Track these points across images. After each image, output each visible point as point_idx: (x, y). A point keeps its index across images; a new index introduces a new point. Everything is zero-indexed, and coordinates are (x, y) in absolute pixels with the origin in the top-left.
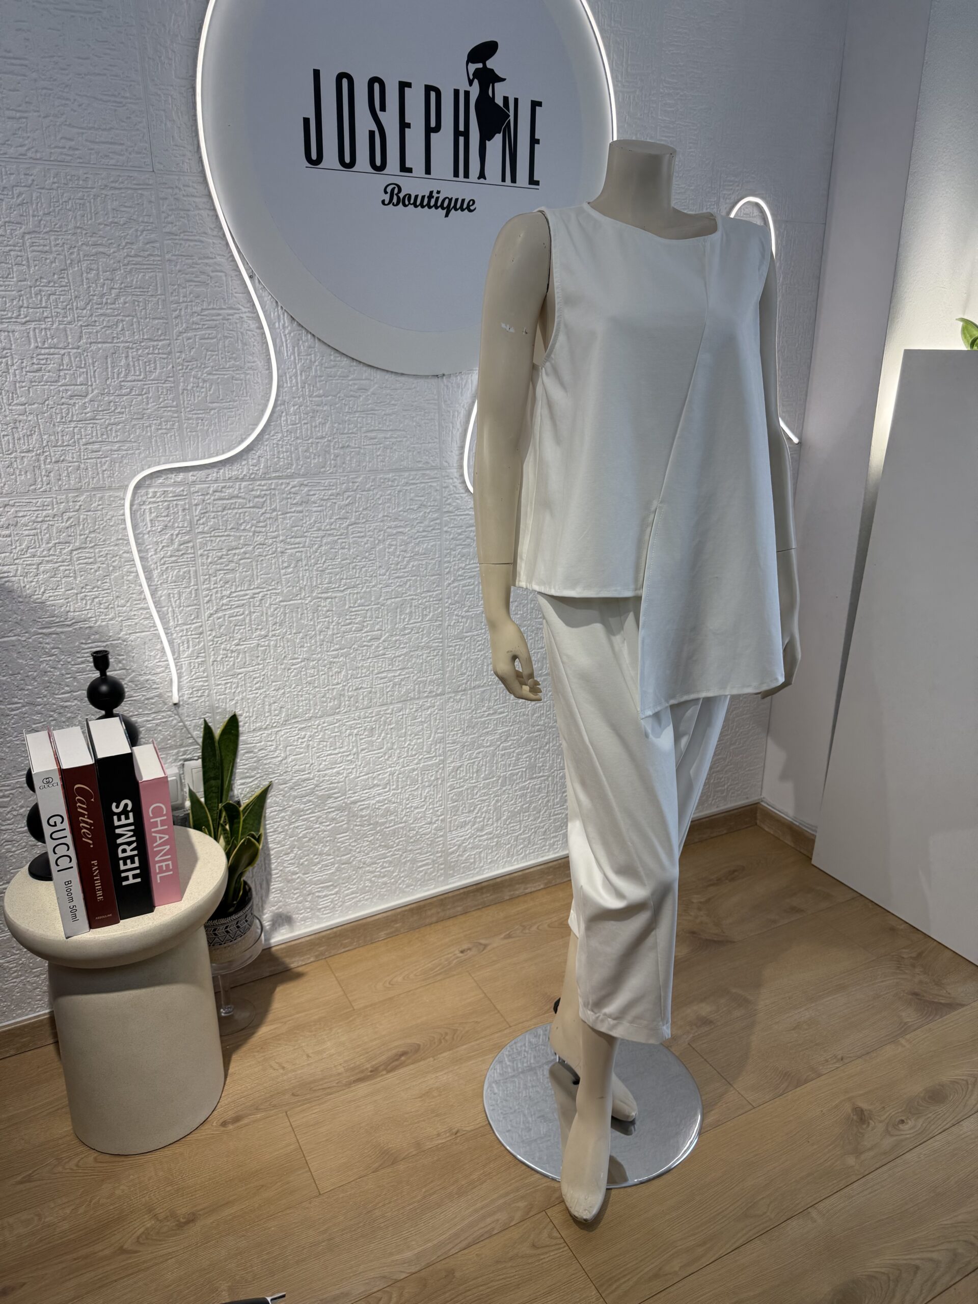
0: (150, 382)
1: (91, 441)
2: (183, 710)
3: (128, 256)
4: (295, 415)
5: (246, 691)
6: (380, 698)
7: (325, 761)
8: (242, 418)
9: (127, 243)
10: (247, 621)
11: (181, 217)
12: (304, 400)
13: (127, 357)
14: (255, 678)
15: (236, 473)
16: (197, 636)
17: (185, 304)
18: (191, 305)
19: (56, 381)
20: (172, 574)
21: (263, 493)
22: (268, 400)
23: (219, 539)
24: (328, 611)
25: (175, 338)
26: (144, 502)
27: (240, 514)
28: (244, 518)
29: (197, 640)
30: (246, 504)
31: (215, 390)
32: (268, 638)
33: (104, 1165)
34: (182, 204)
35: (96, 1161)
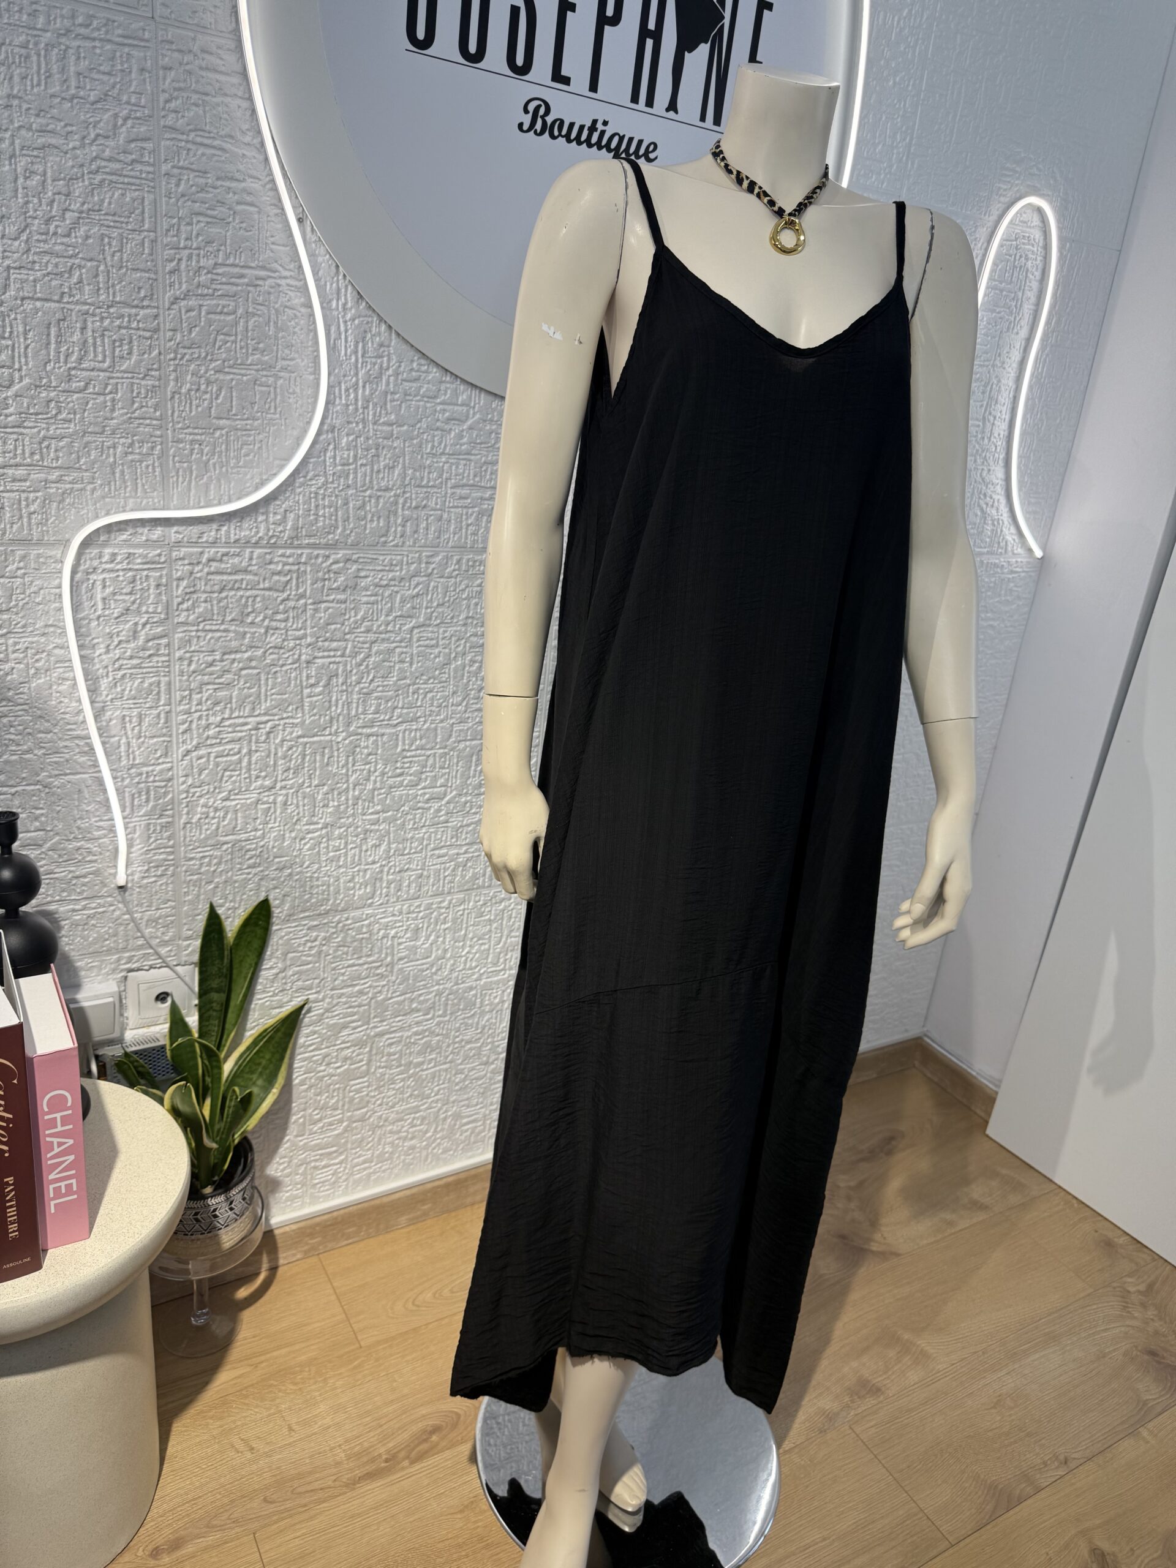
0: (119, 375)
1: (12, 462)
2: (133, 896)
3: (96, 158)
4: (348, 450)
5: (232, 869)
6: (433, 885)
7: (343, 974)
8: (264, 447)
9: (98, 135)
10: (244, 764)
12: (364, 428)
13: (83, 329)
14: (249, 850)
15: (247, 533)
16: (163, 784)
17: (187, 252)
18: (199, 255)
20: (130, 687)
21: (287, 568)
22: (309, 423)
23: (210, 635)
24: (370, 754)
25: (167, 305)
26: (95, 569)
27: (248, 598)
28: (253, 606)
29: (163, 790)
30: (259, 583)
31: (225, 398)
32: (273, 791)
34: (198, 82)
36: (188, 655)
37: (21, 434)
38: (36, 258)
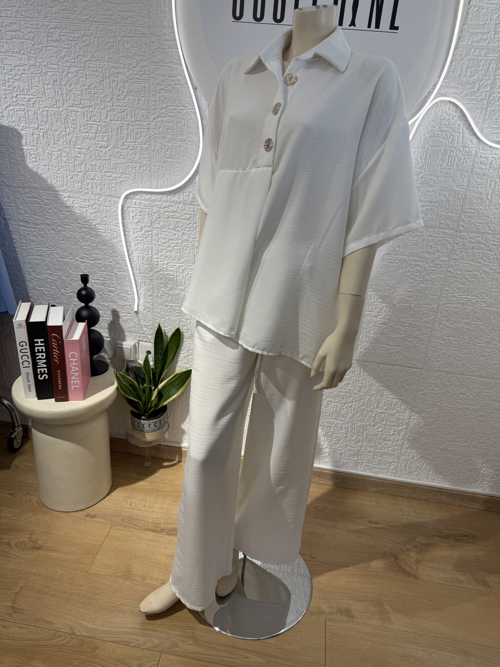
0: (137, 144)
1: (107, 171)
2: (140, 315)
3: (132, 74)
5: (171, 315)
8: (183, 169)
9: (133, 67)
10: (175, 280)
11: (161, 53)
13: (128, 129)
14: (176, 310)
15: (176, 199)
16: (150, 281)
17: (158, 102)
18: (162, 103)
19: (94, 139)
20: (140, 246)
21: (190, 212)
22: (196, 160)
23: (164, 233)
25: (152, 120)
26: (130, 206)
27: (177, 221)
28: (178, 225)
29: (149, 283)
30: (180, 217)
31: (170, 151)
32: (185, 291)
33: (37, 505)
34: (162, 45)
35: (36, 502)
36: (157, 239)
37: (110, 162)
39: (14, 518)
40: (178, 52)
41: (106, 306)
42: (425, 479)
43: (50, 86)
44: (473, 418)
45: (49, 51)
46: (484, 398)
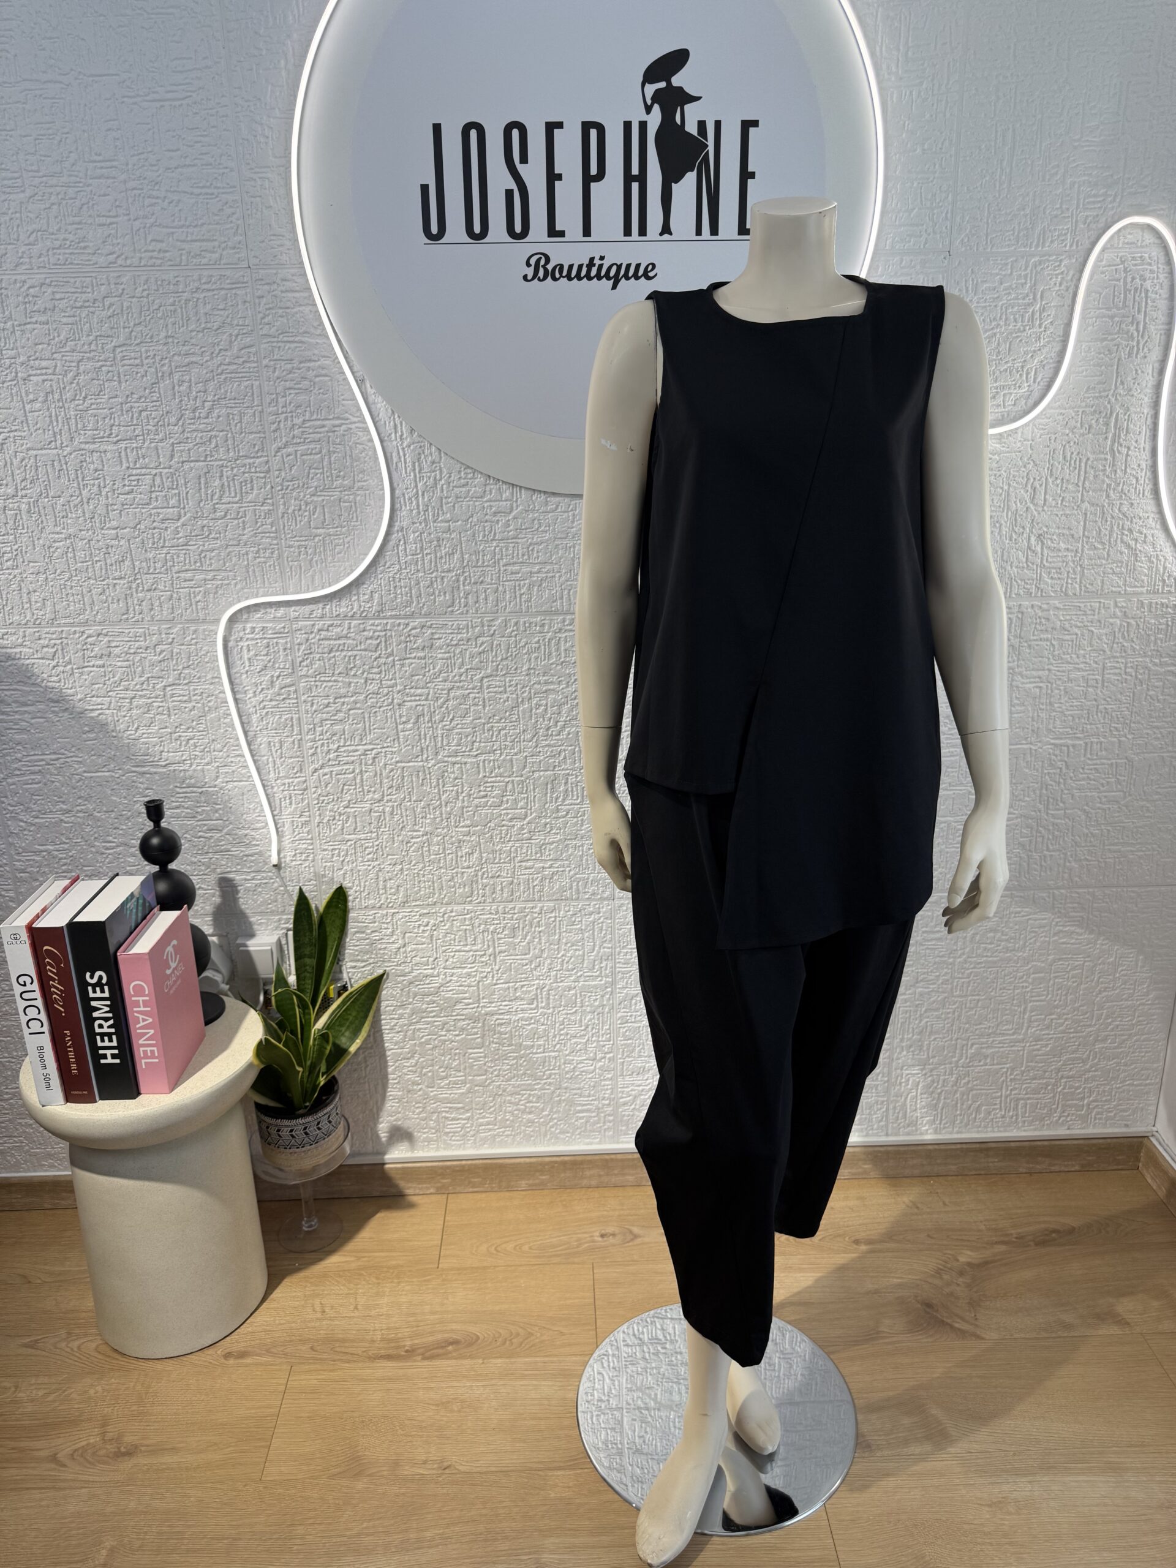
0: (246, 505)
1: (183, 568)
2: (286, 873)
3: (221, 364)
4: (415, 543)
6: (524, 892)
7: (452, 957)
8: (350, 547)
9: (221, 350)
10: (358, 781)
11: (282, 316)
12: (426, 526)
13: (221, 476)
14: (367, 847)
15: (345, 609)
16: (301, 792)
17: (284, 416)
18: (292, 416)
19: (148, 504)
20: (273, 721)
21: (377, 634)
23: (325, 684)
24: (456, 778)
25: (273, 454)
26: (241, 638)
27: (350, 656)
28: (354, 663)
29: (301, 797)
30: (356, 646)
31: (319, 514)
32: (382, 803)
33: (100, 1357)
34: (281, 301)
35: (96, 1350)
36: (310, 699)
37: (188, 550)
38: (189, 435)
39: (51, 1398)
40: (317, 311)
41: (203, 864)
42: (948, 1127)
43: (38, 405)
44: (1022, 978)
45: (31, 333)
46: (1035, 932)
